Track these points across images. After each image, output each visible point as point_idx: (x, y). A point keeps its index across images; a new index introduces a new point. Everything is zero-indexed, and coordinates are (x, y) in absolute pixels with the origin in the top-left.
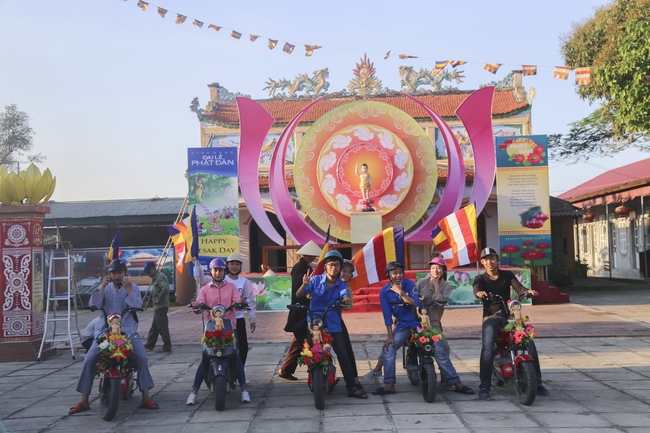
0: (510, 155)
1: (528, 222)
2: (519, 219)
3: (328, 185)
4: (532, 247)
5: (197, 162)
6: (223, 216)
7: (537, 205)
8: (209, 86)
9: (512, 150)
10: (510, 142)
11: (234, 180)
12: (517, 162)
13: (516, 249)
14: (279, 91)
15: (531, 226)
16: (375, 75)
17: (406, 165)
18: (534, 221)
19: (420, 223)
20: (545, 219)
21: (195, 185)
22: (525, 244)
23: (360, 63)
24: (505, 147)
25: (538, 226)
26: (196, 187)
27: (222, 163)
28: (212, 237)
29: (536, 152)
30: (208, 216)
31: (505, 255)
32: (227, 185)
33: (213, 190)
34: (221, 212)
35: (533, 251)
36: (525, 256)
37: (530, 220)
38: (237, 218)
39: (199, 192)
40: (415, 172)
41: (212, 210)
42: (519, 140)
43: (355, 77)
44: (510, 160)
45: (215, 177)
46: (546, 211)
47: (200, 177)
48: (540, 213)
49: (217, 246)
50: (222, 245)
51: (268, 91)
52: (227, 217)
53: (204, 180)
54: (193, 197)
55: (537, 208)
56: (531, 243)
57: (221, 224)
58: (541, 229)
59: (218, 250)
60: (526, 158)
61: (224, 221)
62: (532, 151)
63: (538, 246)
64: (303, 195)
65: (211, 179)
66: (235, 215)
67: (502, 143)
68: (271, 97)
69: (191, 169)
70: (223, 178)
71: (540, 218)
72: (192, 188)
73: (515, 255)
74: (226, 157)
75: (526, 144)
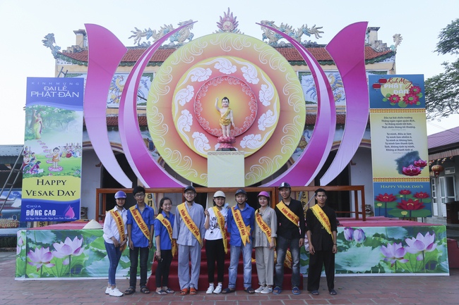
0: (385, 95)
1: (404, 169)
2: (395, 165)
3: (184, 122)
4: (409, 197)
5: (37, 93)
6: (64, 155)
7: (414, 150)
8: (76, 32)
9: (386, 90)
10: (384, 81)
11: (79, 115)
12: (392, 102)
13: (392, 198)
14: (144, 40)
15: (408, 173)
16: (238, 28)
17: (272, 102)
18: (411, 168)
19: (284, 168)
20: (423, 165)
21: (33, 118)
22: (401, 193)
23: (223, 16)
24: (379, 86)
25: (416, 173)
26: (34, 121)
27: (65, 96)
28: (50, 178)
29: (412, 93)
30: (46, 154)
31: (380, 205)
32: (71, 119)
33: (54, 124)
34: (62, 150)
35: (411, 201)
36: (402, 206)
37: (407, 166)
38: (80, 158)
39: (37, 127)
40: (282, 111)
41: (51, 147)
42: (394, 79)
43: (218, 29)
44: (384, 100)
45: (56, 110)
46: (424, 156)
47: (39, 110)
48: (418, 159)
49: (54, 188)
50: (61, 186)
51: (133, 39)
52: (69, 156)
53: (44, 113)
54: (31, 132)
55: (414, 154)
56: (409, 192)
57: (60, 163)
58: (419, 176)
59: (55, 193)
60: (402, 99)
61: (64, 161)
62: (407, 91)
63: (416, 196)
64: (156, 133)
65: (52, 112)
66: (78, 154)
67: (376, 82)
68: (136, 45)
69: (30, 100)
70: (67, 112)
71: (418, 165)
72: (30, 122)
73: (391, 205)
74: (71, 89)
75: (401, 84)
